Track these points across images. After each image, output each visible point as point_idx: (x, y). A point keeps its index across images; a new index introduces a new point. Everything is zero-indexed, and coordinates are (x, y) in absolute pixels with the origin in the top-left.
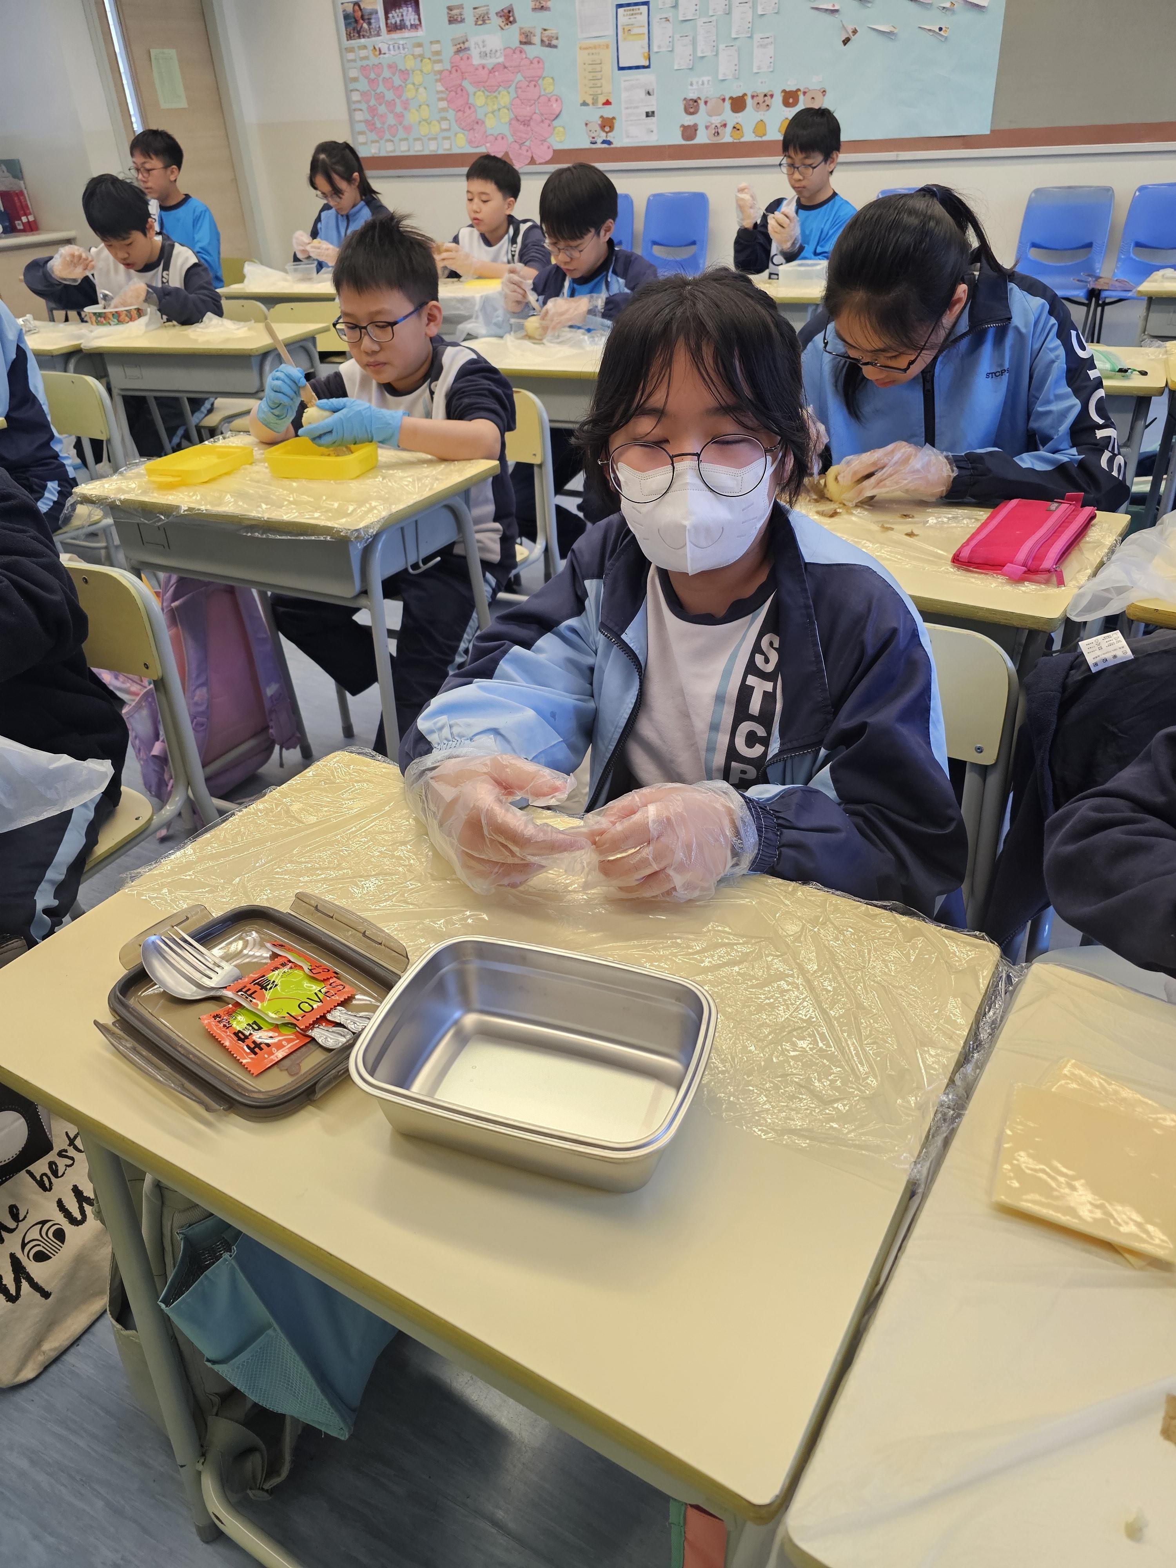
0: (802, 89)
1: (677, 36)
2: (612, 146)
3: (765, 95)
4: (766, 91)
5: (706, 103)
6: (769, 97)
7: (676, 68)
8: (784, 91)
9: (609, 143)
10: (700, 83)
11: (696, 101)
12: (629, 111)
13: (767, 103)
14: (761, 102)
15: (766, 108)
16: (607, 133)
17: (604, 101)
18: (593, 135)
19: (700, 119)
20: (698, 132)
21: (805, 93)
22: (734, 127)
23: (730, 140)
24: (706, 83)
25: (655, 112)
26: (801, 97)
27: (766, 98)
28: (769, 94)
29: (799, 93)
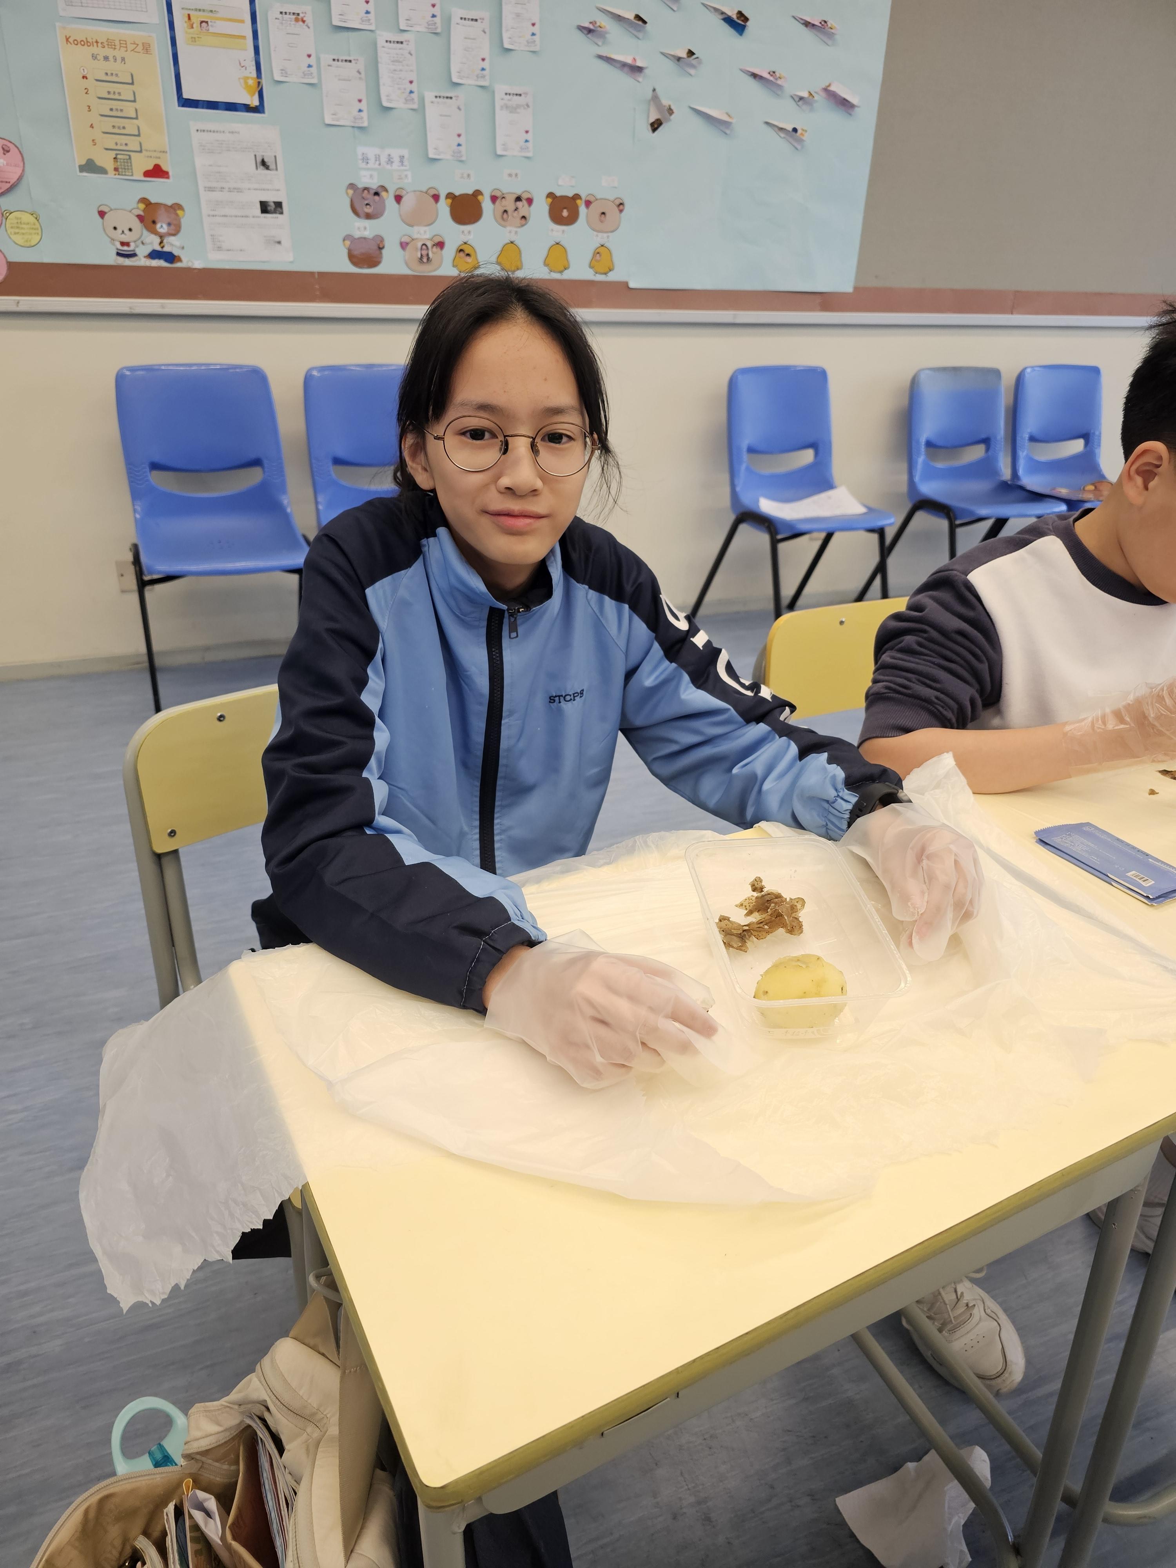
1: (326, 58)
2: (178, 265)
6: (525, 202)
7: (328, 120)
9: (170, 257)
10: (384, 159)
12: (216, 195)
15: (518, 221)
16: (162, 237)
17: (150, 167)
18: (124, 238)
19: (388, 228)
24: (396, 159)
25: (284, 206)
26: (582, 209)
27: (519, 204)
28: (525, 196)
29: (578, 202)
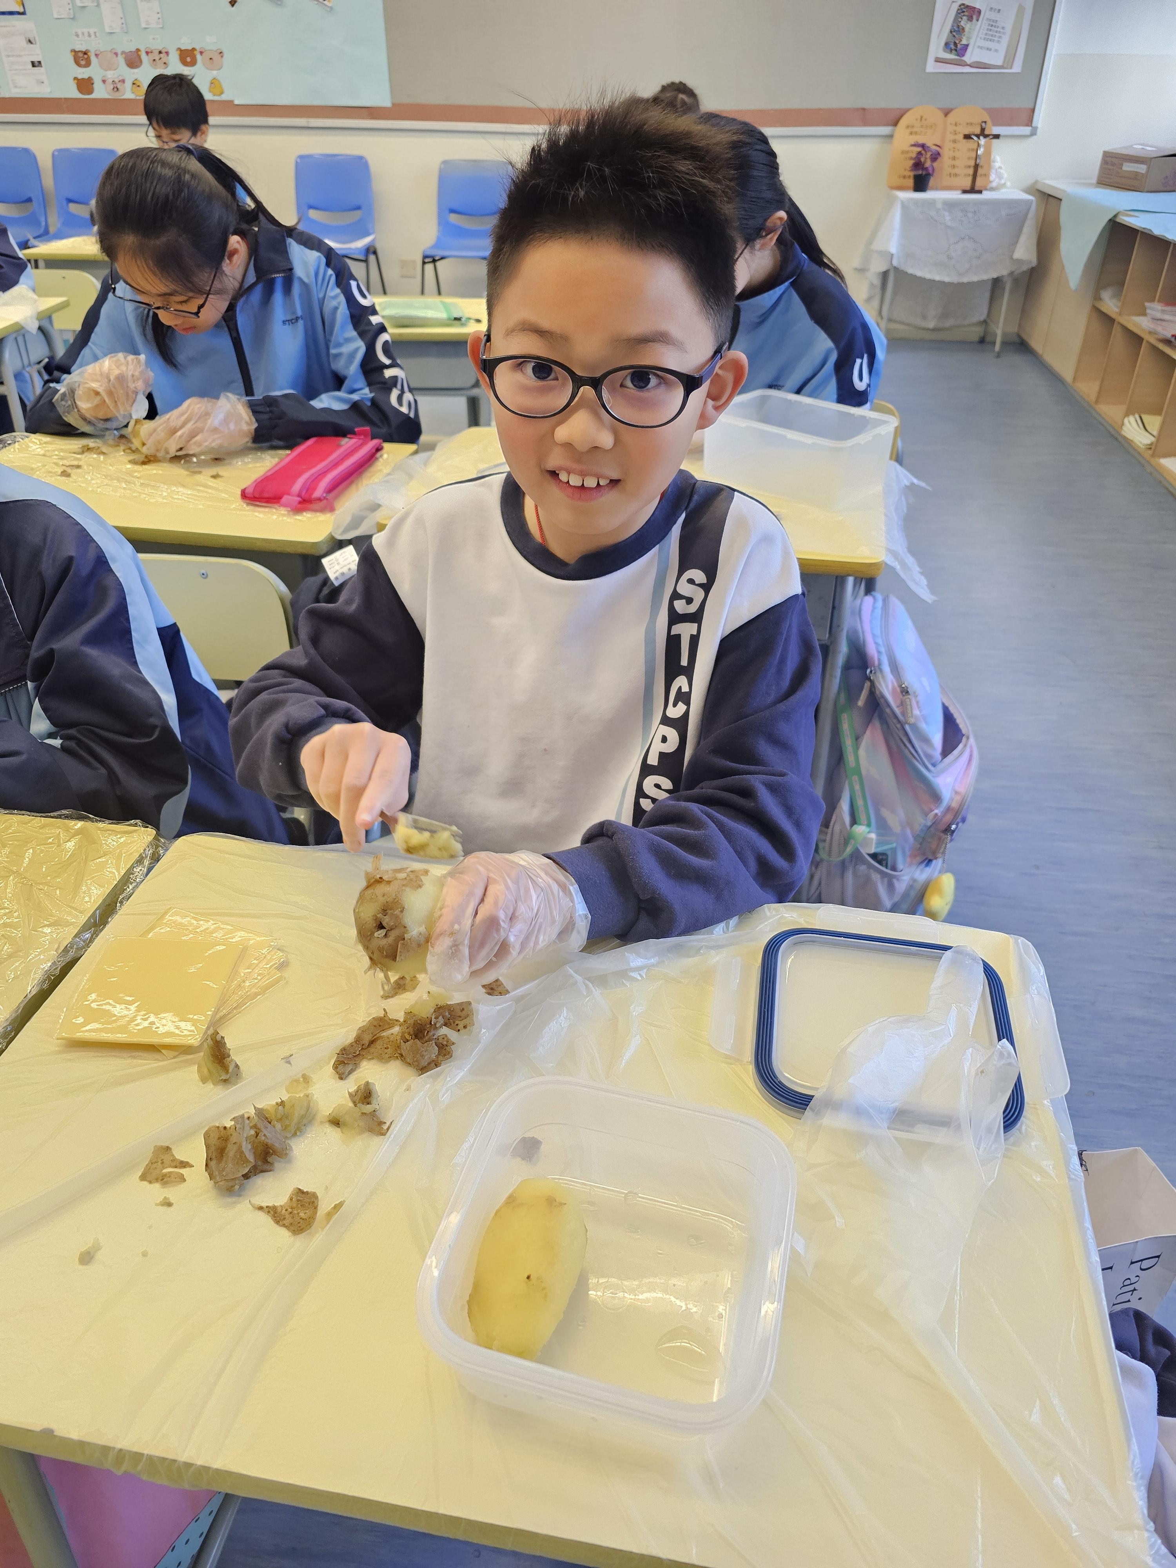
0: (198, 48)
3: (160, 52)
4: (160, 48)
5: (96, 55)
6: (165, 54)
7: (56, 16)
8: (179, 49)
10: (86, 34)
11: (85, 53)
12: (11, 59)
13: (164, 60)
14: (157, 58)
15: (163, 65)
19: (94, 71)
20: (95, 86)
21: (201, 53)
22: (134, 84)
23: (132, 96)
24: (93, 34)
25: (42, 63)
26: (199, 57)
27: (161, 55)
28: (164, 51)
29: (195, 52)
